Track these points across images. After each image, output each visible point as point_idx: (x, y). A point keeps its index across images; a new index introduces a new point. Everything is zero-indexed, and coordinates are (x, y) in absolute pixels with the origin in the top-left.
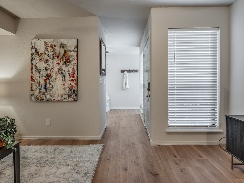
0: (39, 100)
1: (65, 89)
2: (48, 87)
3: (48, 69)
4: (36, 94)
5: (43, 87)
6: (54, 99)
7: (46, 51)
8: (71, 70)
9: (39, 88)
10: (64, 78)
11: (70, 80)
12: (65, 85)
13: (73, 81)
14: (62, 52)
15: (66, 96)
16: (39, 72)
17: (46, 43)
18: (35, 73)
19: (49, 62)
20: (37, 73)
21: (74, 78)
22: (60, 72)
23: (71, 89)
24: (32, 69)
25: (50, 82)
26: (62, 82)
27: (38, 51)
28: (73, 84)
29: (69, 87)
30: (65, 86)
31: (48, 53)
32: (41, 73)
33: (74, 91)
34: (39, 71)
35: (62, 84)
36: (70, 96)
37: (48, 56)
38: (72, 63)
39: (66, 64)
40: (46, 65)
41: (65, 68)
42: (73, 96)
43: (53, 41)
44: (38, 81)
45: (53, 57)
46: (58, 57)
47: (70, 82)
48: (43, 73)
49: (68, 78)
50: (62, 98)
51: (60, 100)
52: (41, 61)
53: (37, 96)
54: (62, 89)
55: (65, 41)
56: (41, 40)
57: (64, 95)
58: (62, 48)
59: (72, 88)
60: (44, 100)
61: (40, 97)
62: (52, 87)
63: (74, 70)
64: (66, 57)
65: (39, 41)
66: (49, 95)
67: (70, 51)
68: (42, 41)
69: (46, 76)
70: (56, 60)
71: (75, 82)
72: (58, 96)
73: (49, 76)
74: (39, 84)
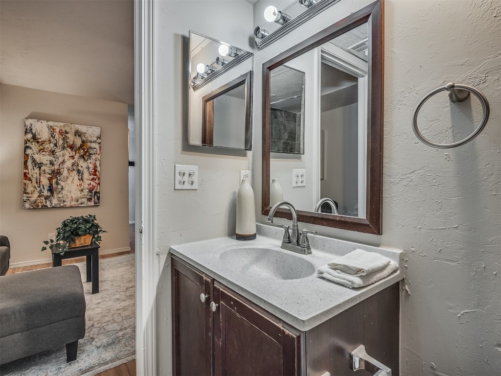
0: (39, 206)
1: (82, 190)
2: (55, 189)
3: (55, 163)
4: (33, 199)
5: (46, 188)
6: (65, 204)
7: (52, 138)
8: (91, 166)
9: (38, 189)
10: (80, 177)
11: (90, 179)
12: (83, 185)
13: (95, 180)
14: (78, 142)
15: (85, 200)
16: (40, 168)
17: (52, 129)
18: (32, 169)
19: (57, 154)
20: (35, 169)
21: (96, 177)
22: (75, 168)
23: (92, 190)
24: (26, 162)
25: (59, 181)
26: (77, 182)
27: (38, 136)
28: (94, 184)
29: (88, 189)
30: (82, 187)
31: (55, 142)
32: (43, 168)
33: (96, 193)
34: (39, 165)
35: (79, 185)
36: (89, 200)
37: (56, 145)
38: (93, 157)
39: (83, 158)
40: (51, 158)
41: (82, 163)
42: (94, 199)
43: (64, 126)
44: (37, 180)
45: (64, 147)
46: (72, 147)
47: (90, 181)
48: (47, 169)
49: (86, 175)
50: (78, 203)
51: (74, 206)
52: (42, 152)
53: (35, 202)
54: (78, 190)
55: (82, 129)
56: (43, 121)
57: (81, 198)
58: (77, 137)
59: (93, 189)
60: (47, 206)
61: (42, 203)
62: (62, 189)
63: (96, 166)
64: (84, 149)
65: (39, 123)
66: (56, 199)
67: (91, 142)
68: (45, 123)
69: (52, 173)
70: (68, 152)
71: (97, 181)
72: (72, 200)
73: (56, 174)
74: (40, 185)
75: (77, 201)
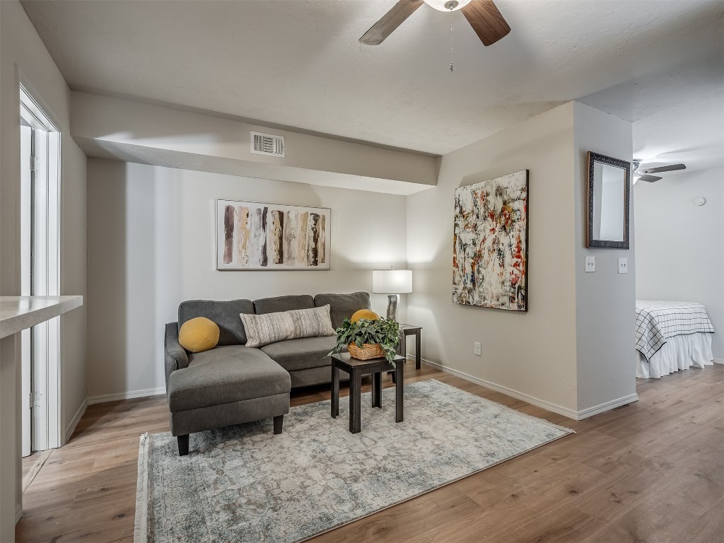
0: (463, 302)
1: (503, 283)
2: (477, 279)
3: (477, 242)
4: (459, 291)
5: (470, 278)
6: (485, 302)
7: (474, 208)
8: (514, 242)
9: (463, 279)
10: (501, 260)
11: (513, 264)
12: (504, 274)
13: (519, 265)
14: (499, 206)
15: (506, 299)
16: (465, 250)
17: (474, 193)
18: (459, 252)
19: (479, 228)
20: (461, 252)
21: (519, 260)
22: (495, 247)
23: (515, 284)
24: (455, 245)
25: (480, 269)
26: (498, 269)
27: (464, 209)
28: (518, 273)
29: (510, 280)
30: (503, 277)
31: (477, 211)
33: (520, 288)
34: (464, 247)
35: (499, 273)
36: (512, 299)
37: (478, 216)
38: (517, 226)
39: (505, 229)
40: (474, 236)
41: (504, 239)
42: (519, 299)
43: (485, 186)
44: (462, 267)
45: (485, 217)
46: (492, 216)
47: (512, 268)
48: (470, 251)
49: (509, 260)
50: (499, 303)
51: (494, 306)
52: (467, 228)
53: (461, 295)
54: (498, 282)
55: (503, 181)
56: (467, 187)
57: (502, 295)
58: (498, 197)
59: (516, 282)
60: (470, 303)
61: (465, 297)
62: (483, 279)
63: (520, 241)
64: (505, 215)
65: (465, 190)
66: (477, 294)
67: (514, 200)
68: (469, 189)
69: (474, 256)
70: (490, 224)
71: (521, 268)
72: (492, 297)
73: (478, 256)
74: (464, 273)
75: (498, 300)
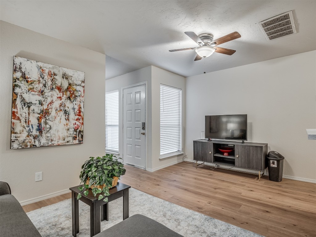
0: (27, 146)
1: (68, 130)
2: (44, 128)
3: (44, 103)
4: (21, 139)
5: (35, 127)
6: (52, 143)
7: (41, 79)
8: (77, 107)
9: (27, 129)
10: (67, 117)
11: (75, 119)
12: (69, 124)
13: (80, 120)
14: (65, 85)
15: (70, 139)
16: (29, 107)
17: (41, 68)
18: (21, 108)
19: (46, 94)
20: (24, 108)
21: (80, 117)
22: (62, 108)
23: (77, 130)
24: (14, 101)
25: (47, 121)
26: (64, 121)
27: (27, 76)
28: (79, 124)
29: (73, 128)
30: (69, 126)
31: (44, 82)
32: (32, 107)
33: (80, 132)
34: (28, 105)
35: (65, 124)
36: (75, 138)
37: (45, 86)
38: (78, 99)
39: (70, 99)
40: (40, 98)
41: (68, 104)
42: (79, 138)
43: (53, 68)
44: (26, 120)
45: (53, 88)
46: (59, 89)
47: (75, 121)
48: (37, 108)
49: (72, 116)
50: (65, 141)
51: (61, 144)
52: (32, 91)
53: (24, 142)
54: (64, 129)
55: (69, 72)
56: (32, 61)
57: (67, 137)
58: (65, 79)
59: (78, 129)
60: (36, 146)
61: (30, 142)
62: (50, 128)
63: (81, 108)
64: (70, 91)
65: (29, 62)
66: (44, 139)
67: (76, 85)
68: (34, 63)
69: (41, 113)
70: (56, 93)
71: (81, 121)
72: (59, 139)
73: (45, 113)
74: (29, 124)
75: (64, 140)
